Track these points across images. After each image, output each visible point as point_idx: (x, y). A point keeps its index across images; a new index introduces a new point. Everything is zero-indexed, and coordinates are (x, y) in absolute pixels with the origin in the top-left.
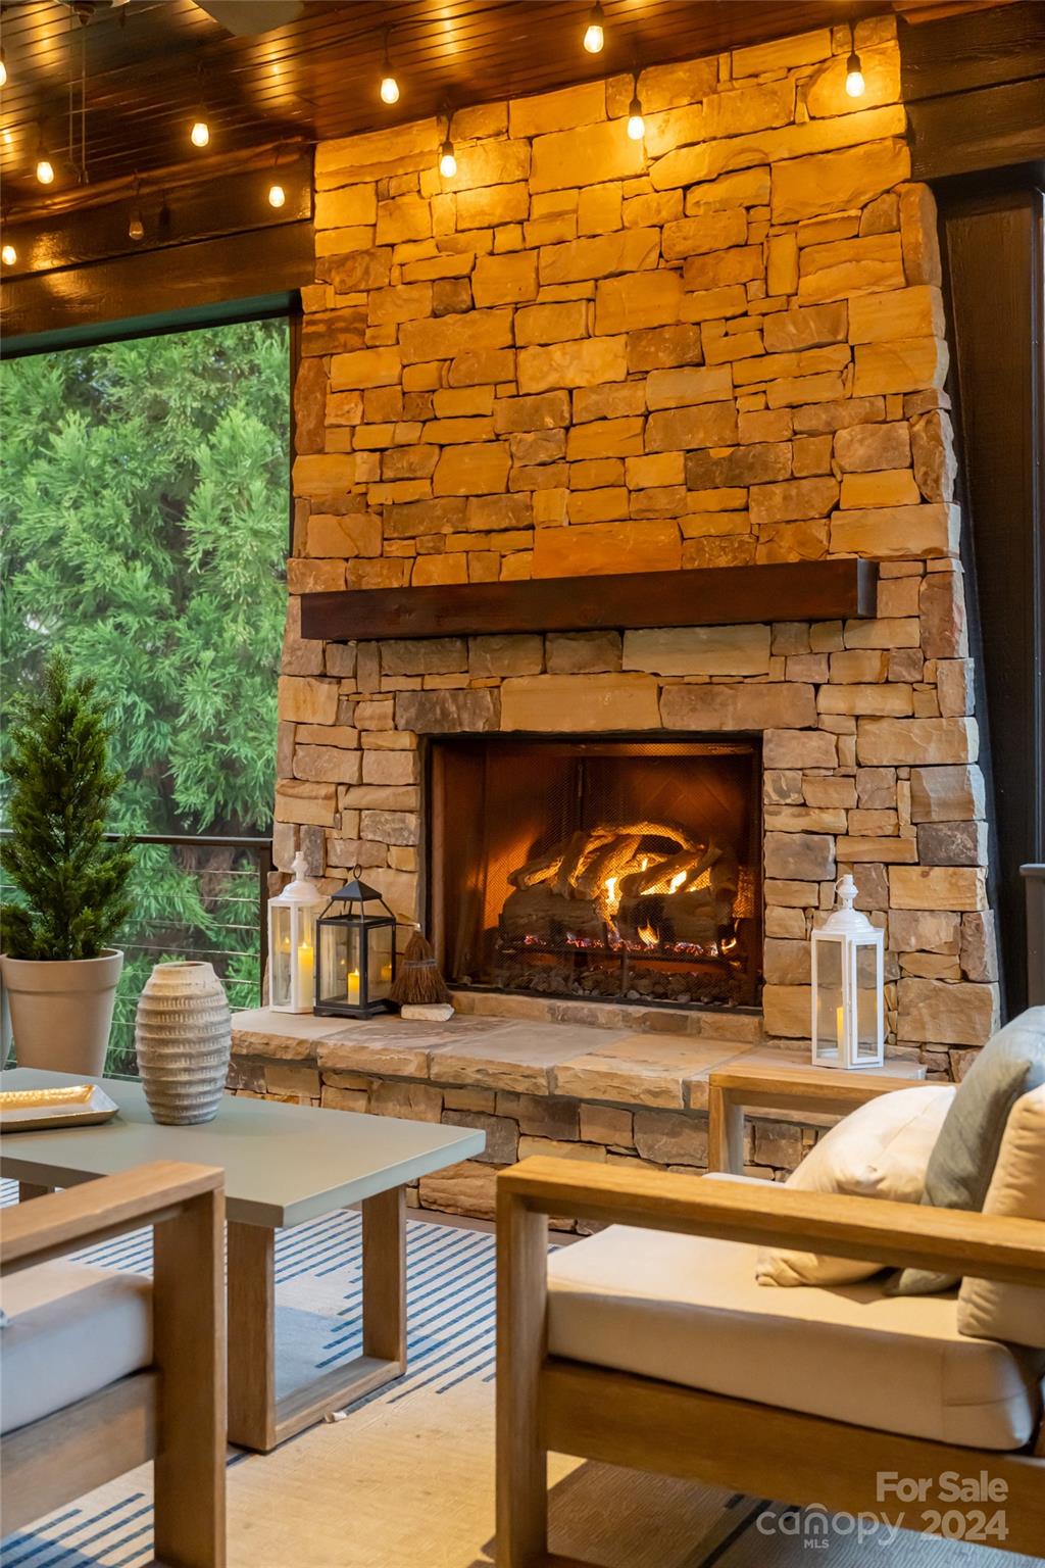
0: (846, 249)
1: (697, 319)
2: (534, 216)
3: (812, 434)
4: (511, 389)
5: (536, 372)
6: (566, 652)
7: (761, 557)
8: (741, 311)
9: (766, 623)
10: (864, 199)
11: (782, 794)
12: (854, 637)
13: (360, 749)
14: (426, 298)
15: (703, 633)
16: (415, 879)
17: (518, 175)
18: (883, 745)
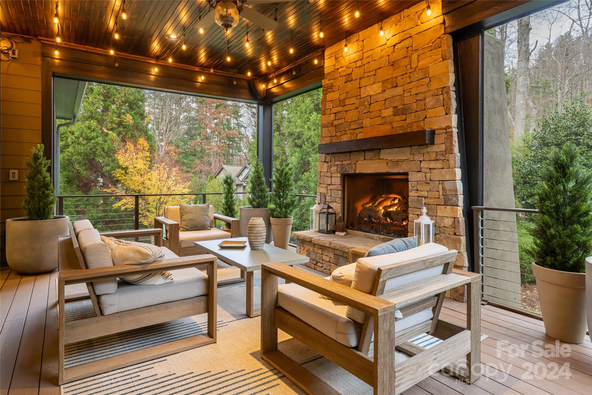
0: (428, 54)
1: (396, 76)
2: (364, 57)
3: (421, 100)
4: (359, 97)
5: (364, 92)
6: (369, 155)
7: (409, 130)
8: (405, 73)
9: (410, 146)
10: (433, 41)
11: (412, 187)
12: (430, 149)
13: (331, 177)
14: (344, 79)
15: (396, 150)
16: (340, 205)
17: (361, 49)
18: (436, 175)
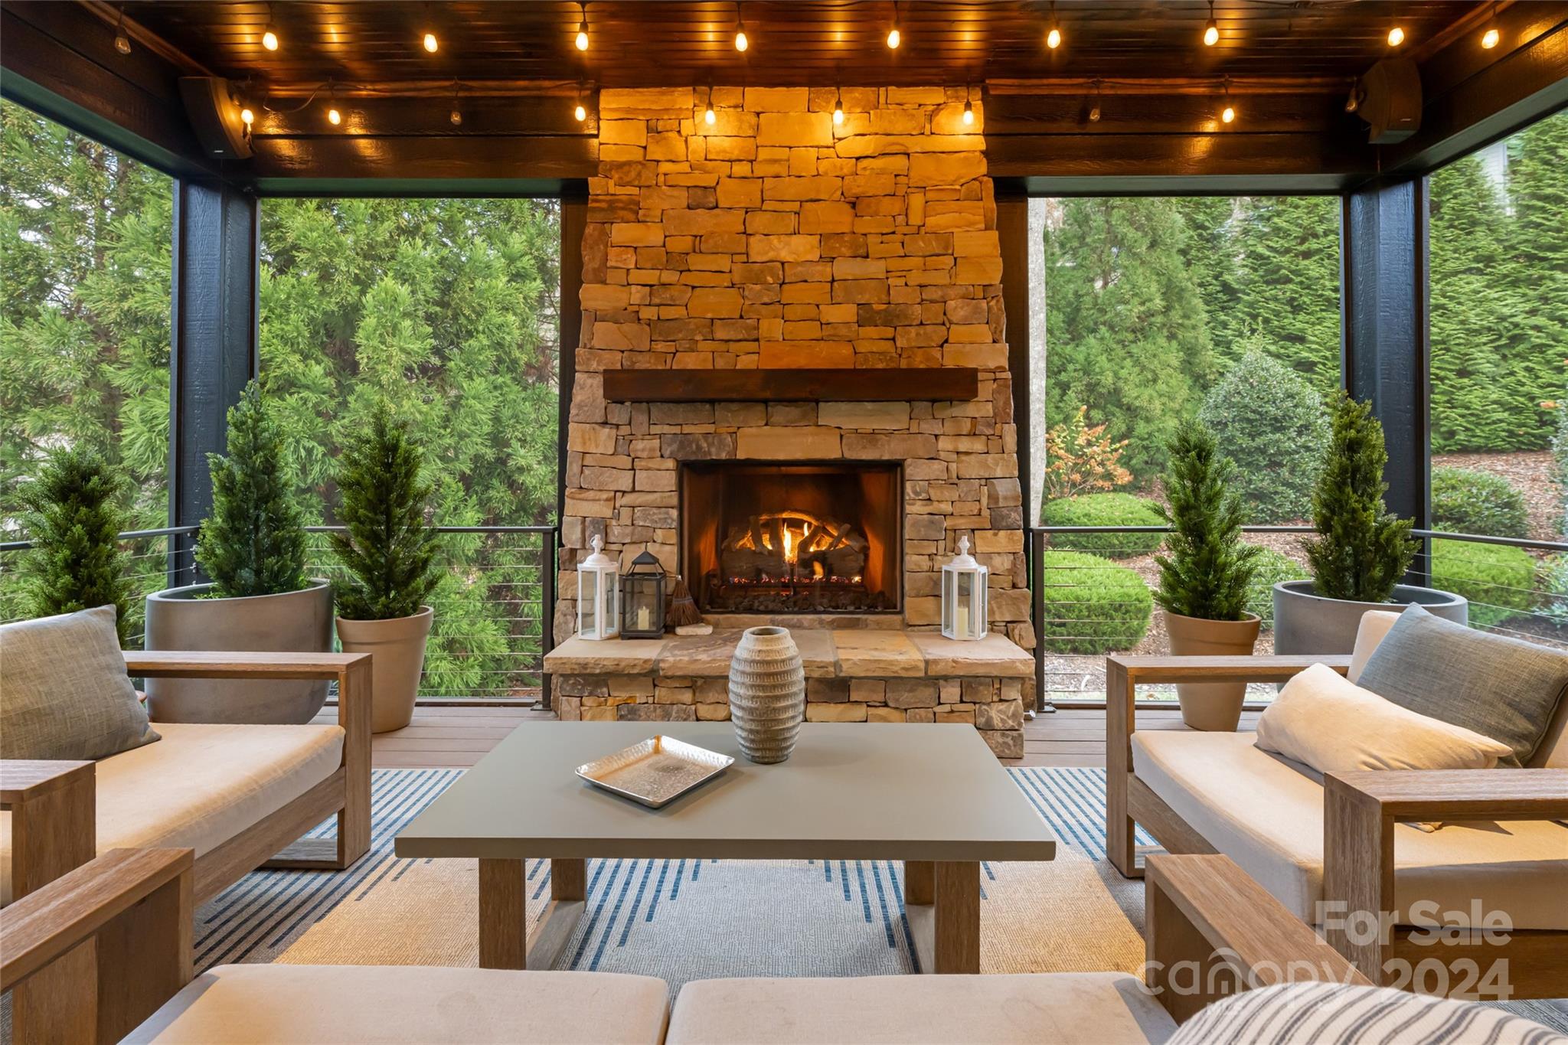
0: (954, 205)
1: (864, 232)
2: (759, 159)
3: (932, 302)
4: (744, 258)
5: (760, 250)
6: (780, 413)
7: (904, 364)
8: (891, 230)
9: (909, 401)
10: (963, 181)
11: (916, 493)
12: (958, 410)
13: (633, 469)
14: (683, 198)
15: (869, 406)
16: (675, 549)
17: (750, 133)
18: (972, 468)
